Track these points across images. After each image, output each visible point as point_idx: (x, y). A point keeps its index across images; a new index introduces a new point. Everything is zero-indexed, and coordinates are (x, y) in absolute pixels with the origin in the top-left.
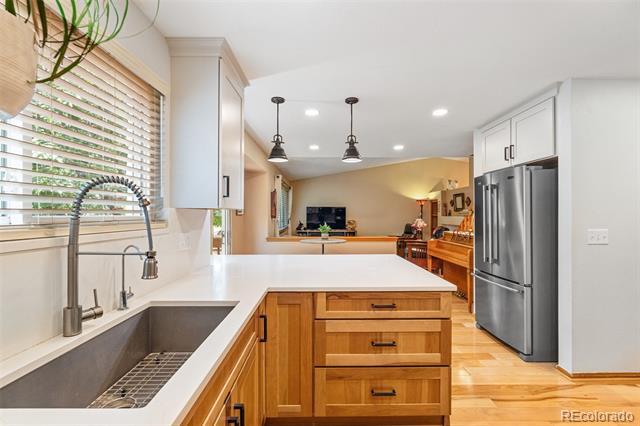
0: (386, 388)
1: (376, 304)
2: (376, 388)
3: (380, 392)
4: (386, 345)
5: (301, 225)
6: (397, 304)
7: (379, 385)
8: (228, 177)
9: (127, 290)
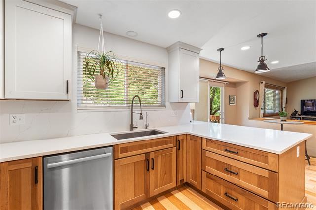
0: (233, 196)
1: (228, 149)
2: (228, 193)
3: (230, 195)
4: (233, 173)
5: (296, 112)
6: (240, 152)
7: (230, 192)
8: (182, 91)
9: (147, 124)
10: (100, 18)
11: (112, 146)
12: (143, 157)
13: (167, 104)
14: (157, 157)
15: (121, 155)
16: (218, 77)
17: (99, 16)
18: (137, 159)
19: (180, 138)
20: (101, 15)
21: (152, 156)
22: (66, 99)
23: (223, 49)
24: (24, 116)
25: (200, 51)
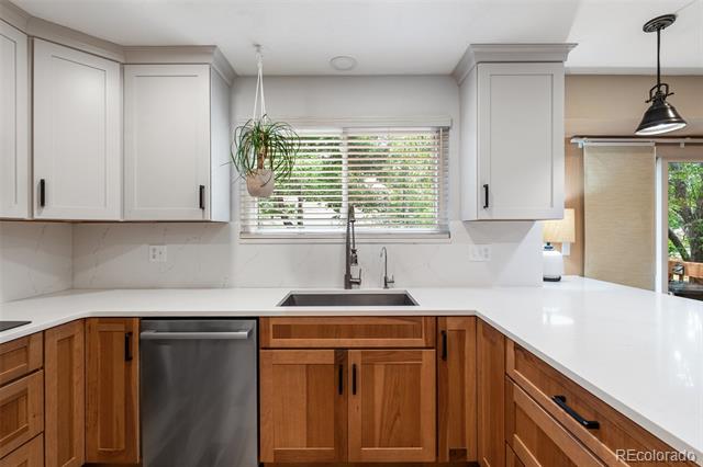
8: (486, 187)
9: (390, 278)
10: (258, 51)
11: (257, 318)
12: (329, 358)
13: (455, 226)
14: (369, 365)
15: (274, 342)
16: (646, 124)
17: (256, 48)
18: (313, 358)
19: (452, 326)
20: (258, 46)
21: (354, 358)
22: (201, 219)
23: (670, 19)
24: (164, 248)
25: (567, 52)
